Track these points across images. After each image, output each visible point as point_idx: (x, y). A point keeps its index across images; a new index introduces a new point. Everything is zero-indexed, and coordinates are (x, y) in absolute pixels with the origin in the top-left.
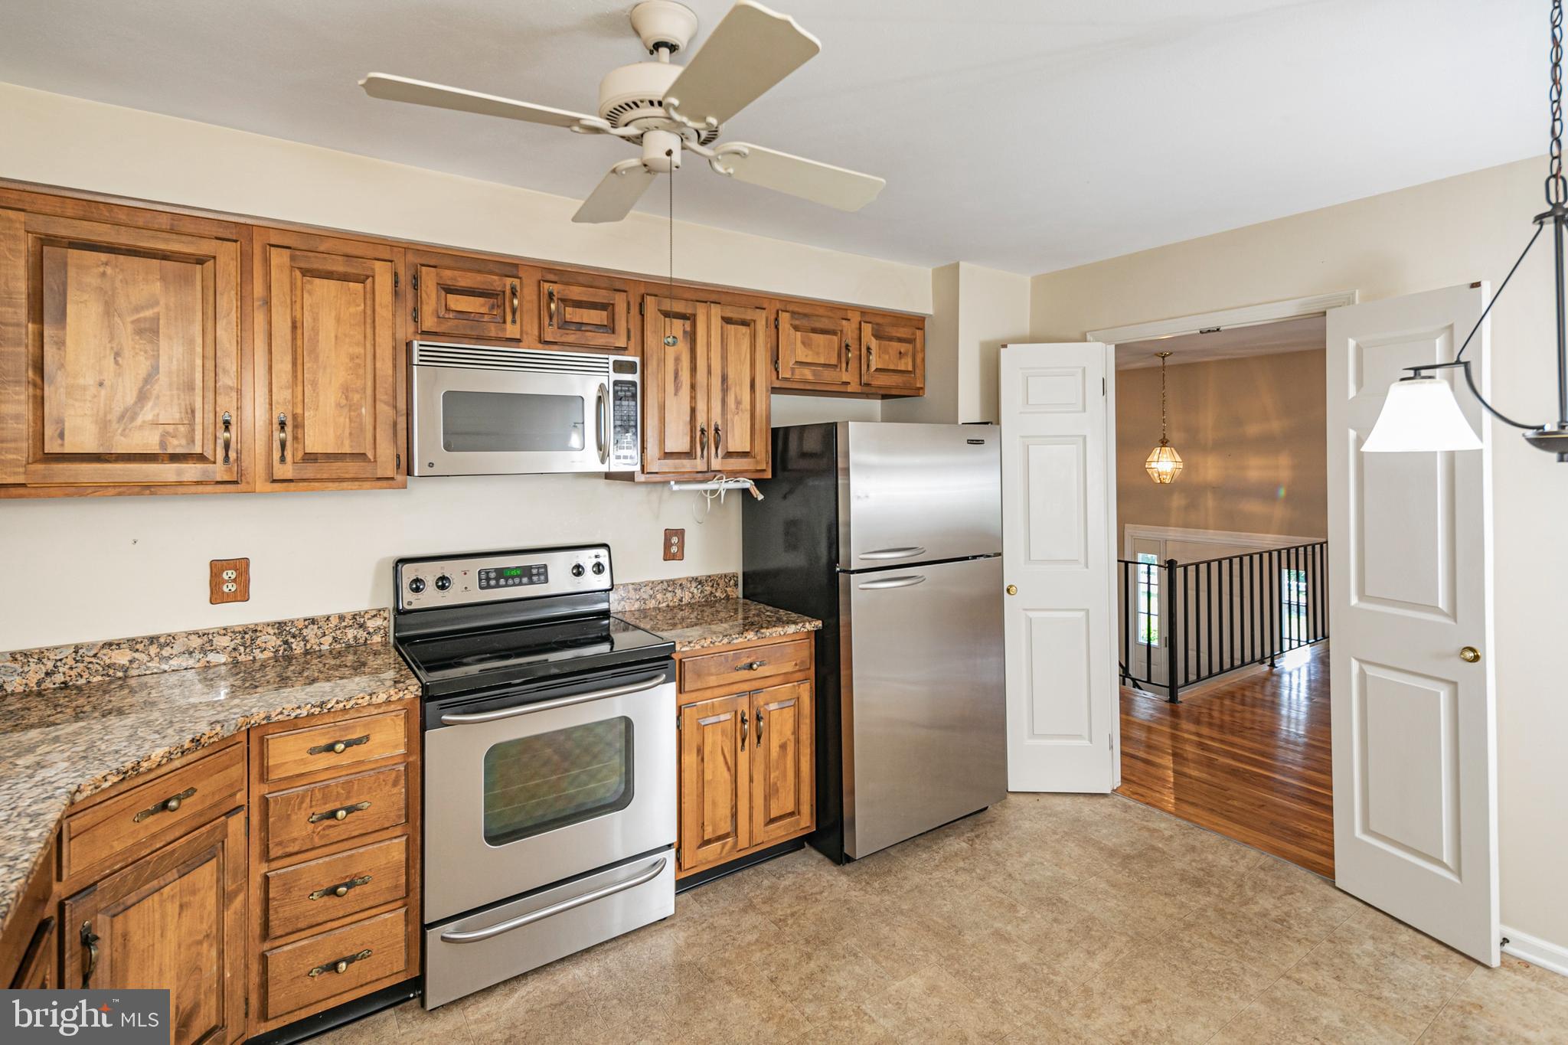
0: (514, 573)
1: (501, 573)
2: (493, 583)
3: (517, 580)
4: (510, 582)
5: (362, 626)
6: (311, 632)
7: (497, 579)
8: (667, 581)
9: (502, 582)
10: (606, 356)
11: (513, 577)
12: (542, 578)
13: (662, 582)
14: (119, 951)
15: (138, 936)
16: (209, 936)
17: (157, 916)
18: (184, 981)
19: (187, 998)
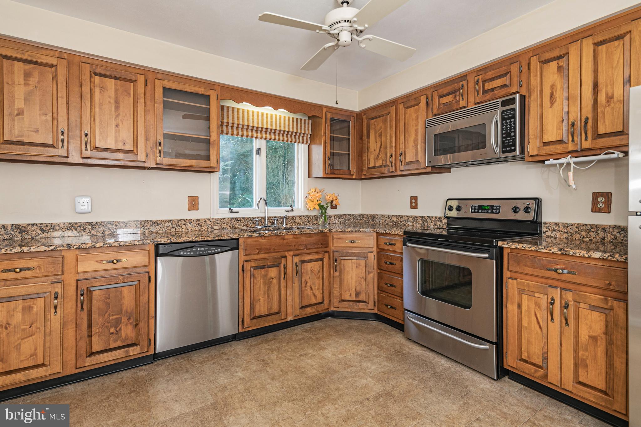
0: (486, 208)
1: (481, 207)
2: (476, 211)
3: (486, 211)
4: (483, 211)
5: (441, 221)
6: (429, 220)
7: (478, 209)
8: (590, 225)
9: (480, 211)
10: (498, 100)
11: (485, 209)
12: (498, 211)
13: (586, 225)
14: (342, 268)
15: (346, 267)
16: (363, 278)
17: (351, 265)
18: (357, 284)
19: (358, 289)
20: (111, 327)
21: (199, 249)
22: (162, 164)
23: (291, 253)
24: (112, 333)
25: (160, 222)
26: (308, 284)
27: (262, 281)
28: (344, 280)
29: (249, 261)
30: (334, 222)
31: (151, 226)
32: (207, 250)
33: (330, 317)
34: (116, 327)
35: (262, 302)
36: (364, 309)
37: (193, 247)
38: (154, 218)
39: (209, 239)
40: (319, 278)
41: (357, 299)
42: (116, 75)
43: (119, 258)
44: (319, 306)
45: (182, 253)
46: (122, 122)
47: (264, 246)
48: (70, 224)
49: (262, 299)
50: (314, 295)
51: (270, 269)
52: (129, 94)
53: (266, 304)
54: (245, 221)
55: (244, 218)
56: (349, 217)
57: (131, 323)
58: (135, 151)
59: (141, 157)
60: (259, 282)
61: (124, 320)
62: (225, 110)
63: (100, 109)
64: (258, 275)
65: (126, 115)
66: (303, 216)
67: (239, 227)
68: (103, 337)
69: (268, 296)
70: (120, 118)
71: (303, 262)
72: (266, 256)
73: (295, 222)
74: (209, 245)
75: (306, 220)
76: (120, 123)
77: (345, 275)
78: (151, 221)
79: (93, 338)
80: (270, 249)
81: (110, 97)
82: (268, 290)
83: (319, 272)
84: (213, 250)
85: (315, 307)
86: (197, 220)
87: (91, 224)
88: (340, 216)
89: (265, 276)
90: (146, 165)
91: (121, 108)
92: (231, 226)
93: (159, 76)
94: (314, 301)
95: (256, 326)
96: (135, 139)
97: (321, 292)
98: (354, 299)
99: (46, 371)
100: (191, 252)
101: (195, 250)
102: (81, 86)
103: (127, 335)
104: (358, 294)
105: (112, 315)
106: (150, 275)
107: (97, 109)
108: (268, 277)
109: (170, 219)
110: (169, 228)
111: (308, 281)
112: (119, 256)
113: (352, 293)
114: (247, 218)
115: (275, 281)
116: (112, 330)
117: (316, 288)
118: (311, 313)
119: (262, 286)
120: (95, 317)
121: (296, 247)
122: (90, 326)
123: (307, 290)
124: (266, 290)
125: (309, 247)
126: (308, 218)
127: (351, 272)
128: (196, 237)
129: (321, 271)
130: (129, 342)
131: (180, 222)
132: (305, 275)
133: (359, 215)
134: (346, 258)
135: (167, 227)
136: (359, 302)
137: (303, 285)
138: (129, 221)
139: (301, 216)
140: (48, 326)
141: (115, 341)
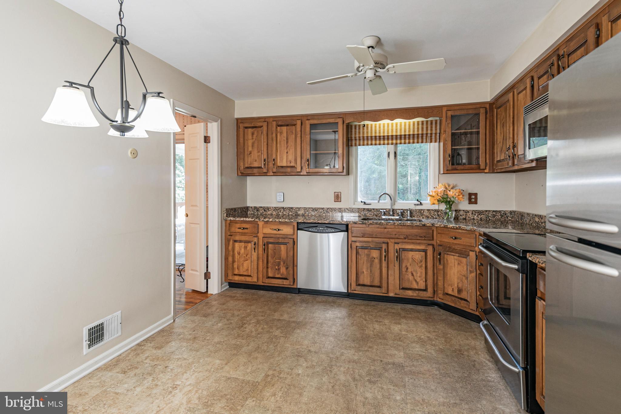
14: (446, 262)
15: (449, 262)
16: (465, 276)
17: (453, 261)
18: (459, 281)
19: (460, 285)
20: (276, 265)
21: (320, 228)
22: (309, 173)
23: (393, 241)
24: (277, 269)
25: (316, 209)
26: (409, 270)
27: (365, 258)
28: (447, 274)
29: (355, 242)
30: (472, 217)
31: (312, 211)
32: (325, 230)
33: (436, 307)
34: (278, 266)
35: (365, 275)
36: (465, 307)
37: (317, 226)
38: (314, 206)
39: (326, 222)
40: (421, 267)
41: (459, 296)
42: (287, 123)
43: (279, 228)
44: (421, 292)
45: (310, 230)
46: (290, 150)
47: (368, 232)
48: (275, 207)
49: (365, 272)
50: (416, 281)
51: (372, 250)
52: (293, 133)
53: (369, 277)
54: (375, 211)
55: (374, 209)
56: (494, 213)
57: (285, 266)
58: (296, 166)
59: (299, 169)
60: (363, 259)
61: (282, 263)
62: (357, 128)
63: (280, 144)
64: (362, 253)
65: (291, 146)
66: (432, 210)
67: (370, 216)
68: (273, 271)
69: (371, 271)
70: (289, 148)
71: (404, 250)
72: (370, 239)
73: (422, 215)
74: (327, 227)
75: (436, 213)
76: (289, 151)
77: (448, 269)
78: (312, 208)
79: (269, 269)
80: (372, 235)
81: (284, 137)
82: (371, 266)
83: (421, 261)
84: (329, 230)
85: (417, 292)
86: (339, 208)
87: (283, 208)
88: (480, 213)
89: (368, 255)
90: (302, 174)
91: (289, 142)
92: (363, 214)
93: (309, 118)
94: (415, 286)
95: (361, 291)
96: (296, 159)
97: (424, 280)
98: (456, 295)
99: (252, 279)
100: (316, 230)
101: (318, 228)
102: (272, 134)
103: (283, 272)
104: (460, 291)
105: (277, 259)
106: (295, 240)
107: (279, 145)
108: (371, 256)
109: (322, 207)
110: (322, 213)
111: (409, 268)
112: (280, 227)
113: (454, 289)
114: (377, 209)
115: (377, 261)
116: (277, 267)
117: (418, 275)
118: (412, 296)
119: (365, 262)
120: (270, 258)
121: (397, 236)
122: (267, 262)
123: (408, 275)
124: (369, 267)
125: (410, 237)
126: (438, 212)
127: (453, 268)
128: (318, 220)
129: (424, 261)
130: (284, 277)
131: (328, 210)
132: (405, 261)
133: (511, 212)
134: (449, 253)
135: (321, 212)
136: (462, 299)
137: (404, 270)
138: (300, 208)
139: (430, 210)
140: (252, 258)
141: (278, 274)
